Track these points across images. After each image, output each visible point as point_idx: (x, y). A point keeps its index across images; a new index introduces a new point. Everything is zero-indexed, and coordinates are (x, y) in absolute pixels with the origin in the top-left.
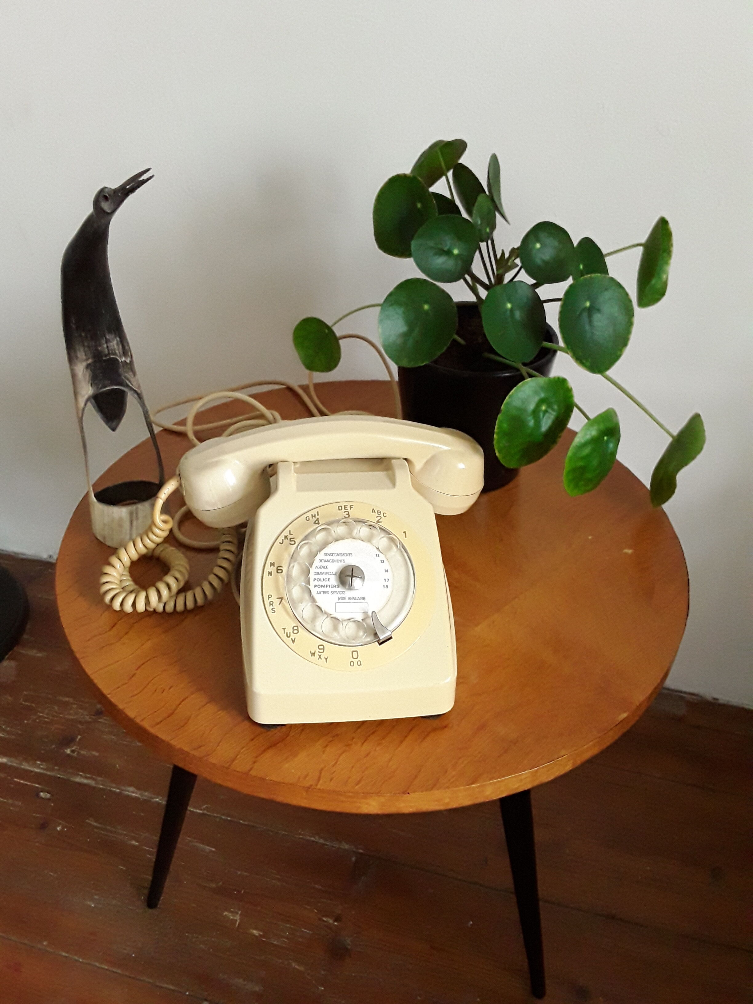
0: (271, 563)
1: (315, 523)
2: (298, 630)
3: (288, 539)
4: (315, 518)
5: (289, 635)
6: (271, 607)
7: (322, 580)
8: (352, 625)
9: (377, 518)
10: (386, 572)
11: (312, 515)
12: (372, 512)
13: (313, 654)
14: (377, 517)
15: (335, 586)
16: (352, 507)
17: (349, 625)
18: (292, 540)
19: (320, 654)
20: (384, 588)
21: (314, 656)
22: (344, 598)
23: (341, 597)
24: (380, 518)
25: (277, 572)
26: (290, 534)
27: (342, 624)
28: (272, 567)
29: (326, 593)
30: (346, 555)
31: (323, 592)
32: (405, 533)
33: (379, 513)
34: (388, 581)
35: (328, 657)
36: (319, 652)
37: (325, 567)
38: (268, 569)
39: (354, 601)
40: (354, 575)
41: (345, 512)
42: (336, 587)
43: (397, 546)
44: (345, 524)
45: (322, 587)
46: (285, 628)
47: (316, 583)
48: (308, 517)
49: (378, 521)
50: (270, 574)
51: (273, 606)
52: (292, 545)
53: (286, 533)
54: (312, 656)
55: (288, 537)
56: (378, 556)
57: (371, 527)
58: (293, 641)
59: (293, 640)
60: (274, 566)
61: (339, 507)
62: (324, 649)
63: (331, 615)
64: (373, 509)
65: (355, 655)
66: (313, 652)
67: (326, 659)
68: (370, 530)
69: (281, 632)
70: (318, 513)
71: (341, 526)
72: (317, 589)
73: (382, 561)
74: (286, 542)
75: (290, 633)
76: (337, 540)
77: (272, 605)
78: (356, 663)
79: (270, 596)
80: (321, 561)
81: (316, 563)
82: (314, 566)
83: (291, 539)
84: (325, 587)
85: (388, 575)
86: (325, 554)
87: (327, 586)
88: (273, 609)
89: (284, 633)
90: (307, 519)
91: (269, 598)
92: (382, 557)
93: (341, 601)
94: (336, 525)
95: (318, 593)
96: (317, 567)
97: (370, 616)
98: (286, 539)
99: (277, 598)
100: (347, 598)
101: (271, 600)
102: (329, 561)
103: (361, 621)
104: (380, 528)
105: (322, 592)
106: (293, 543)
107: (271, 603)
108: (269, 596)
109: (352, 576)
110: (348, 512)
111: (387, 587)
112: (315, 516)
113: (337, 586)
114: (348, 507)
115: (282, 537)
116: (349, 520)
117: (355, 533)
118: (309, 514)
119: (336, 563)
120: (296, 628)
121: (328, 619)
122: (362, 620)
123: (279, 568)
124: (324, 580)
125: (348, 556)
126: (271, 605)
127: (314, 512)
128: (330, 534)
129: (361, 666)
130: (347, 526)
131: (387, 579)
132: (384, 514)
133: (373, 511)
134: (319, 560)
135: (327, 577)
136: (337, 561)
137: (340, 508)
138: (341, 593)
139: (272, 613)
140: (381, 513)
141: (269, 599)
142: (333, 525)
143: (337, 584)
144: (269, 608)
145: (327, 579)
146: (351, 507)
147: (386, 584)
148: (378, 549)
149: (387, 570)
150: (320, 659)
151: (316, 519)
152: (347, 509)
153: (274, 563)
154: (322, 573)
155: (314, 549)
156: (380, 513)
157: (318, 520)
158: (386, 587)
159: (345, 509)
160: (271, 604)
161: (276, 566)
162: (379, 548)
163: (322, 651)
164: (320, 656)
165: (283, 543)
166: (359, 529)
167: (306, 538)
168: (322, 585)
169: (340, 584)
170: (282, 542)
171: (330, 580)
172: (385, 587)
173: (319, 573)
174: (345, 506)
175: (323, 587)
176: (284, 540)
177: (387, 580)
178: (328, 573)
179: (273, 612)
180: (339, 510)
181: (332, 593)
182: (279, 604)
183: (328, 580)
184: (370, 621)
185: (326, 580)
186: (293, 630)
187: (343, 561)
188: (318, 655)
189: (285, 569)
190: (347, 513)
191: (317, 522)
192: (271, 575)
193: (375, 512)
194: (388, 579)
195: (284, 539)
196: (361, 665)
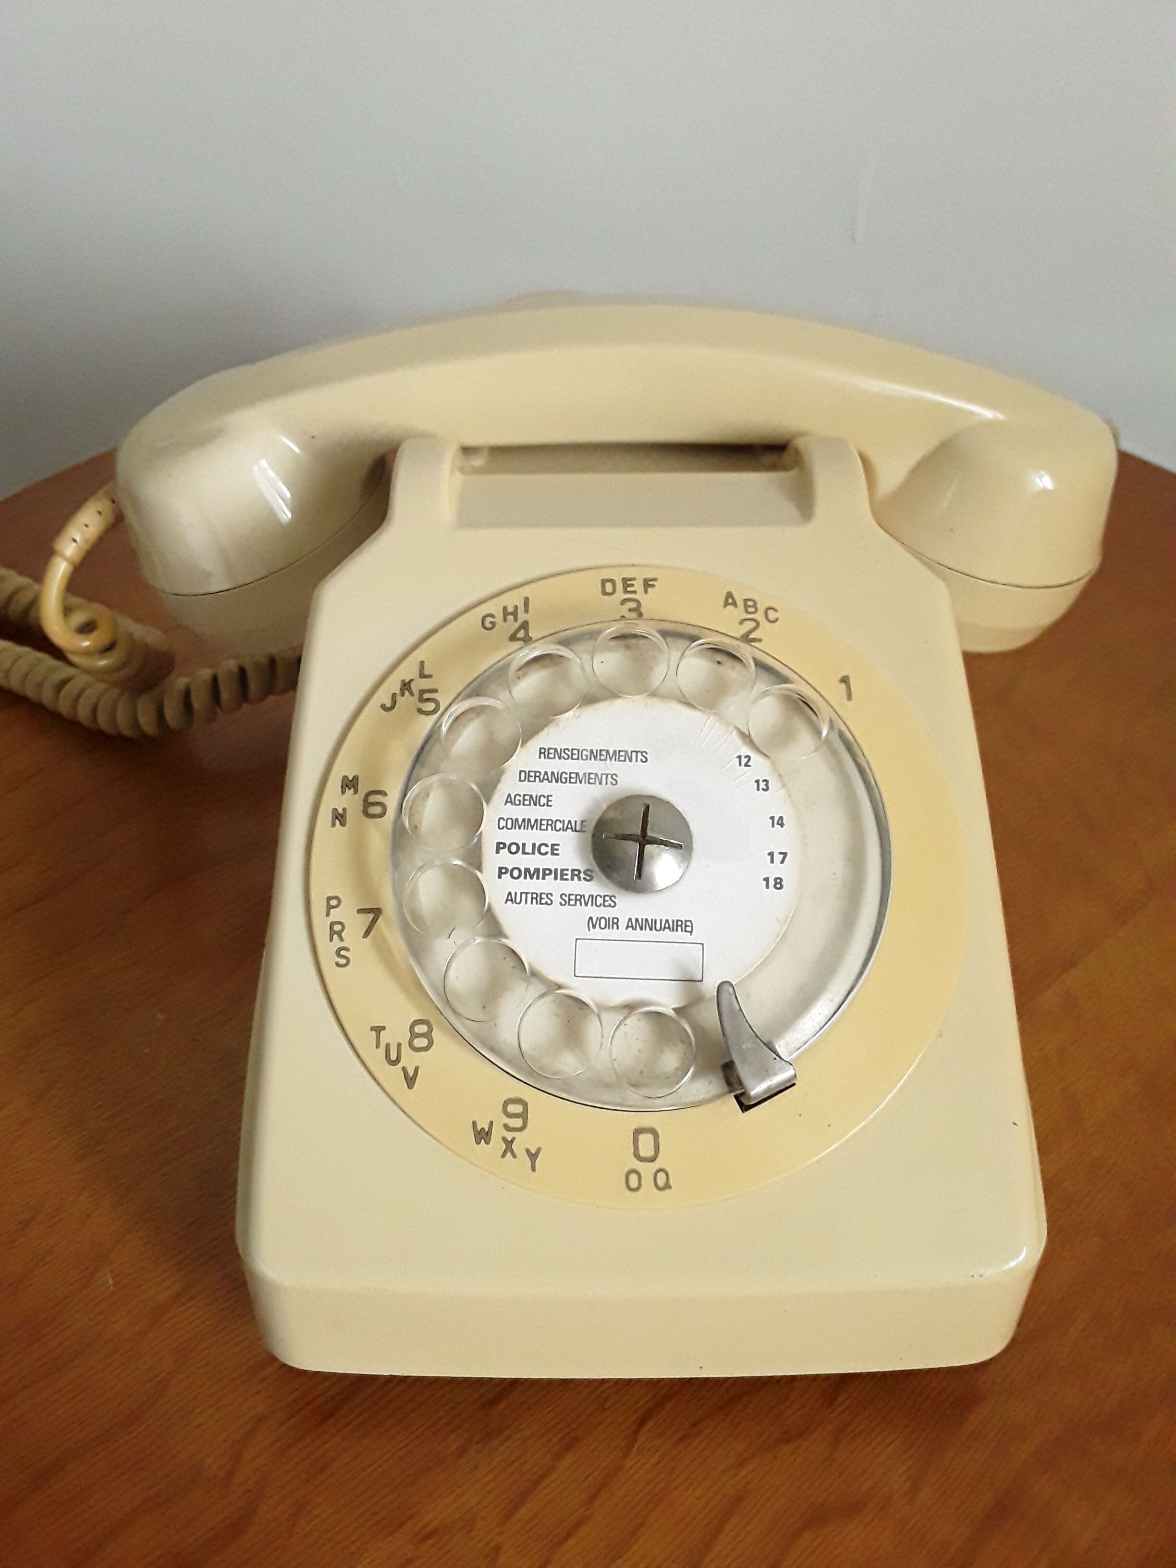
0: (345, 777)
1: (513, 638)
2: (428, 1035)
3: (412, 694)
4: (516, 620)
5: (393, 1057)
6: (337, 943)
7: (529, 849)
8: (636, 1026)
9: (742, 627)
10: (777, 826)
11: (505, 609)
12: (726, 604)
13: (483, 1135)
14: (742, 622)
15: (576, 874)
16: (653, 586)
17: (626, 1025)
18: (426, 696)
19: (509, 1136)
20: (767, 887)
21: (487, 1143)
22: (613, 923)
23: (599, 919)
24: (753, 624)
25: (366, 813)
26: (423, 676)
27: (600, 1020)
28: (349, 792)
29: (537, 898)
30: (622, 758)
31: (529, 896)
32: (845, 680)
33: (751, 610)
34: (782, 862)
35: (539, 1150)
36: (506, 1127)
37: (543, 801)
38: (335, 799)
39: (647, 934)
40: (650, 833)
41: (624, 602)
42: (579, 879)
43: (818, 733)
44: (622, 642)
45: (525, 878)
46: (384, 1028)
47: (506, 859)
48: (492, 616)
49: (746, 638)
50: (339, 817)
51: (341, 939)
52: (428, 713)
53: (407, 671)
54: (478, 1143)
55: (412, 685)
56: (746, 765)
57: (720, 657)
58: (410, 1081)
59: (411, 1073)
60: (356, 792)
61: (604, 582)
62: (524, 1116)
63: (560, 987)
64: (729, 595)
65: (646, 1144)
66: (483, 1124)
67: (533, 1156)
68: (716, 666)
69: (365, 1041)
70: (526, 601)
71: (609, 649)
72: (508, 884)
73: (762, 785)
74: (406, 701)
75: (399, 1045)
76: (589, 700)
77: (339, 934)
78: (648, 1180)
79: (333, 902)
80: (526, 776)
81: (509, 784)
82: (499, 796)
83: (422, 692)
84: (538, 878)
85: (780, 840)
86: (544, 753)
87: (547, 872)
88: (343, 953)
89: (378, 1046)
90: (487, 624)
91: (330, 907)
92: (760, 767)
93: (597, 932)
94: (589, 645)
95: (510, 898)
96: (509, 800)
97: (708, 996)
98: (407, 693)
99: (360, 911)
100: (623, 923)
101: (335, 915)
102: (557, 778)
103: (672, 1013)
104: (759, 664)
105: (527, 893)
106: (431, 706)
107: (337, 928)
108: (328, 903)
109: (644, 840)
110: (638, 602)
111: (779, 883)
112: (515, 614)
113: (585, 873)
114: (638, 586)
115: (393, 685)
116: (641, 628)
117: (658, 675)
118: (494, 607)
119: (584, 786)
120: (421, 1029)
121: (548, 999)
122: (677, 1010)
123: (372, 799)
124: (537, 849)
125: (631, 760)
126: (335, 936)
127: (513, 600)
128: (563, 677)
129: (668, 1191)
130: (628, 653)
131: (781, 853)
132: (770, 612)
133: (729, 600)
134: (521, 772)
135: (549, 837)
136: (588, 778)
137: (609, 587)
138: (600, 901)
139: (337, 964)
140: (759, 606)
141: (328, 915)
142: (580, 647)
143: (586, 868)
144: (327, 949)
145: (547, 845)
146: (648, 584)
147: (775, 871)
148: (746, 738)
149: (781, 818)
150: (509, 1154)
151: (517, 625)
152: (634, 592)
153: (356, 778)
154: (527, 824)
155: (505, 731)
156: (755, 606)
157: (525, 625)
158: (776, 883)
159: (626, 592)
160: (336, 931)
161: (363, 789)
162: (752, 735)
163: (518, 1123)
164: (509, 1143)
165: (392, 708)
166: (673, 664)
167: (476, 689)
168: (527, 870)
169: (597, 869)
170: (388, 705)
171: (561, 850)
172: (772, 883)
173: (517, 820)
174: (625, 580)
175: (531, 878)
176: (399, 699)
177: (778, 858)
178: (552, 824)
179: (344, 961)
180: (604, 593)
181: (567, 900)
182: (367, 933)
183: (553, 850)
184: (709, 1016)
185: (544, 849)
186: (414, 1035)
187: (610, 779)
188: (504, 1139)
189: (391, 802)
190: (633, 605)
191: (521, 634)
192: (343, 824)
193: (734, 604)
194: (785, 854)
195: (398, 692)
196: (667, 1186)
